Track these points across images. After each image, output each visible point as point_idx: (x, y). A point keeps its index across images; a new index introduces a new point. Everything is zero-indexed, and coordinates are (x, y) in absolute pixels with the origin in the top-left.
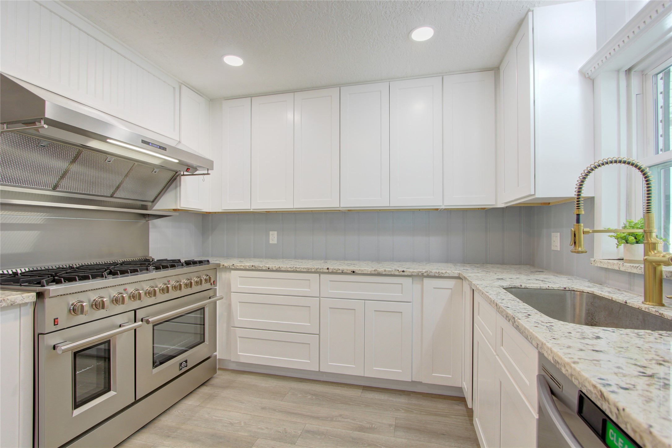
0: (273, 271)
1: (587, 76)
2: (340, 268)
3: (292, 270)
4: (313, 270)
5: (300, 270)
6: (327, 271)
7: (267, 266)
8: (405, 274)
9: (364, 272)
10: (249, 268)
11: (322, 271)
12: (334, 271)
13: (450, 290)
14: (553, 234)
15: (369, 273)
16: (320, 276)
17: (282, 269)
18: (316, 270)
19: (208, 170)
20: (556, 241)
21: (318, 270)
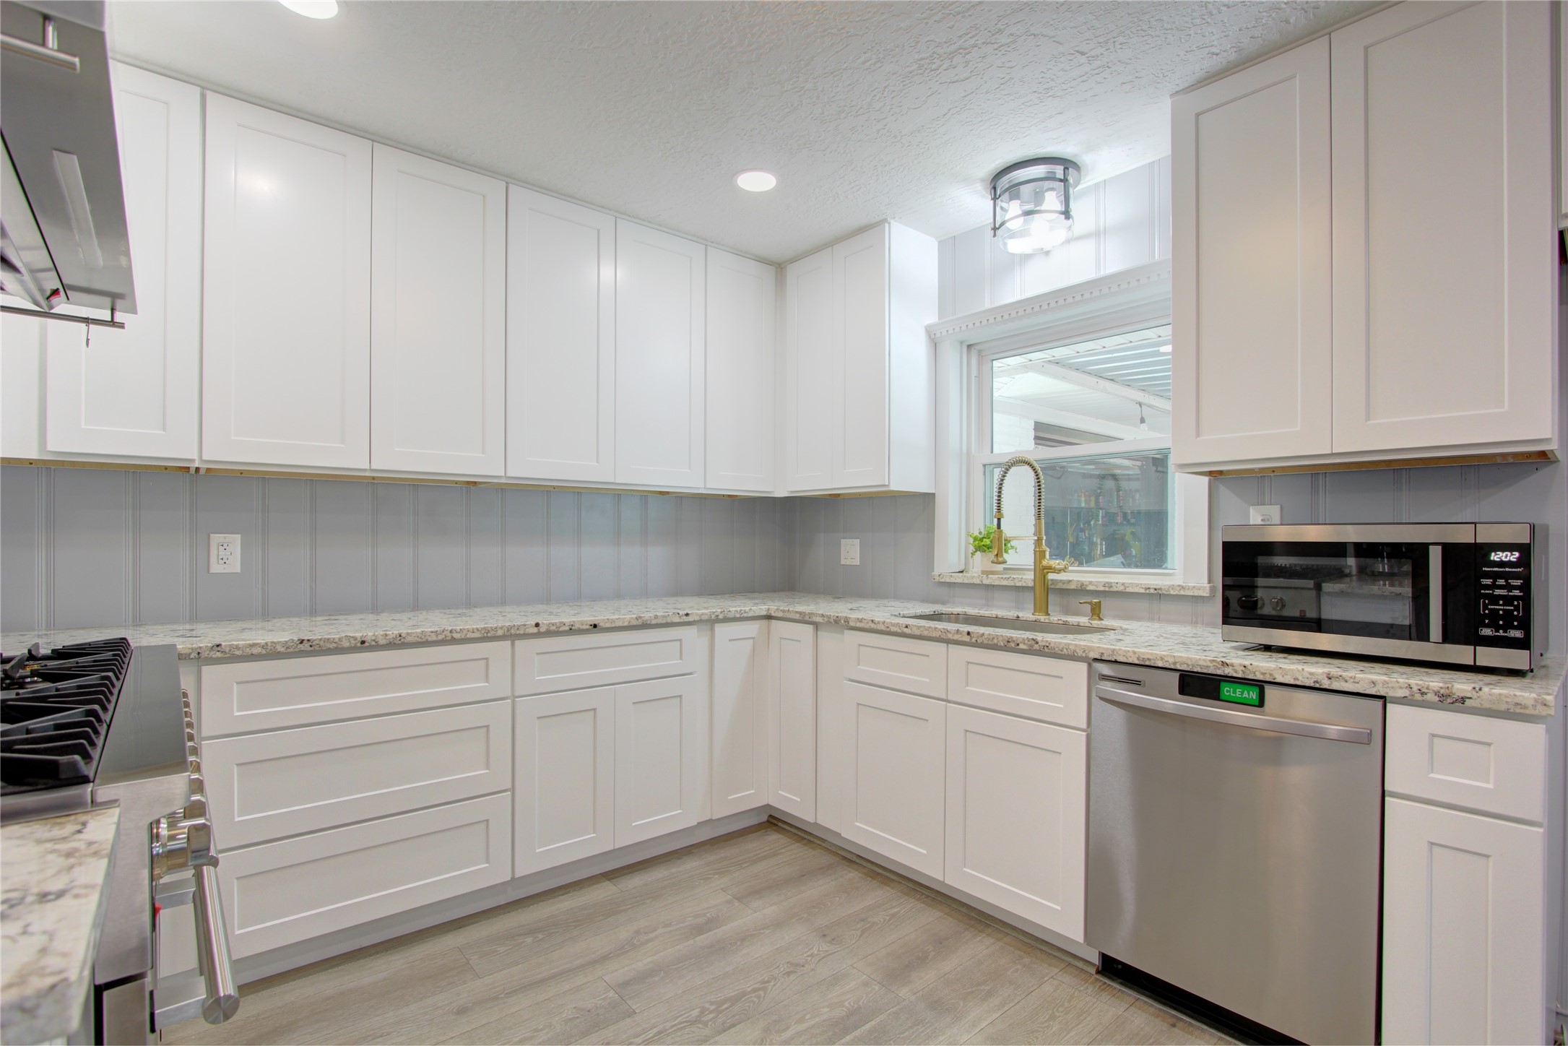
0: (376, 647)
1: (933, 337)
2: (566, 620)
3: (440, 637)
4: (500, 633)
5: (463, 637)
6: (535, 630)
8: (690, 619)
9: (618, 624)
10: (288, 648)
11: (522, 632)
12: (553, 628)
13: (752, 640)
14: (842, 541)
15: (626, 624)
16: (513, 645)
17: (409, 639)
18: (508, 630)
19: (113, 310)
20: (851, 551)
21: (513, 631)
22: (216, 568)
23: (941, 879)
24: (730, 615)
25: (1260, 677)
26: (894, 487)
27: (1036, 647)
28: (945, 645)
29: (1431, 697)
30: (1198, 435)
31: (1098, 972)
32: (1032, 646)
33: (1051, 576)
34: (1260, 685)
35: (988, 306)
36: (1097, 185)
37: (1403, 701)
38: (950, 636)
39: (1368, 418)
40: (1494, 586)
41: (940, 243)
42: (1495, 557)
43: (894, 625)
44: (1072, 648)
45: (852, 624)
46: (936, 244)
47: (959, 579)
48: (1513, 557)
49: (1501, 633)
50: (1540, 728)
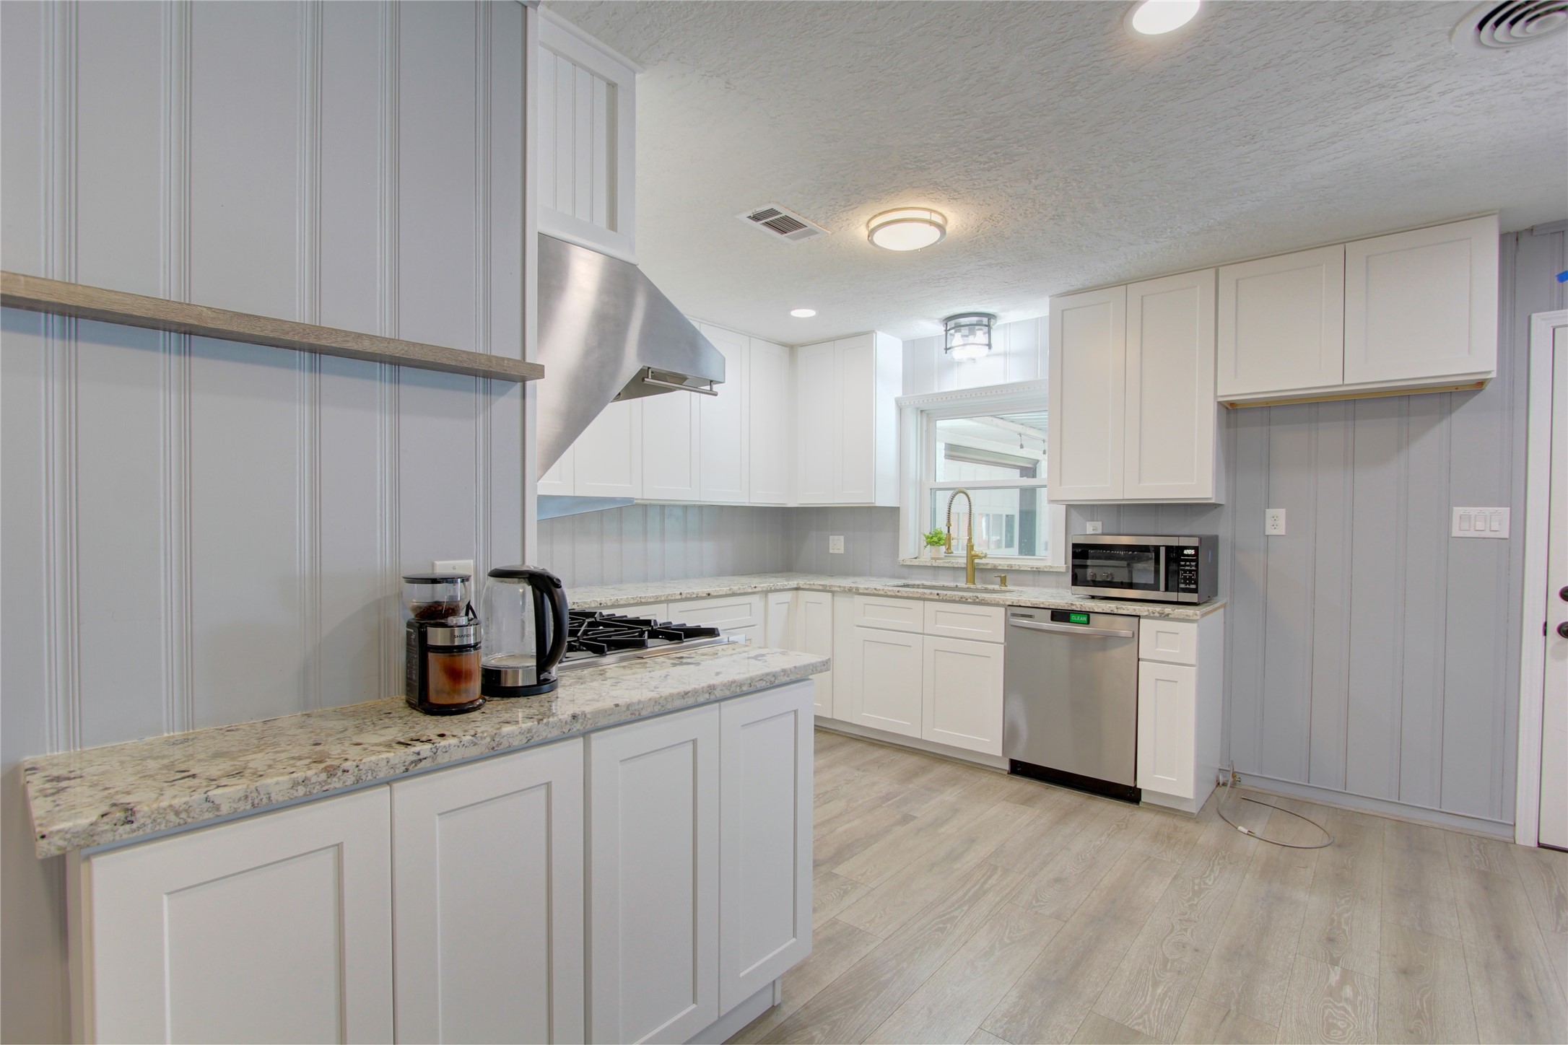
1: (899, 406)
2: (695, 591)
3: (636, 601)
4: (663, 599)
6: (680, 597)
7: (598, 600)
8: (757, 590)
9: (720, 593)
11: (673, 598)
12: (688, 596)
13: (788, 604)
14: (831, 537)
15: (724, 593)
17: (621, 602)
18: (667, 597)
20: (837, 544)
21: (669, 598)
23: (920, 737)
24: (778, 588)
25: (1088, 610)
26: (877, 505)
27: (977, 600)
28: (922, 602)
29: (1157, 615)
30: (1061, 485)
31: (1008, 774)
32: (974, 600)
33: (976, 561)
34: (1088, 614)
35: (936, 391)
36: (1006, 325)
37: (1147, 617)
38: (926, 596)
39: (1140, 483)
40: (1185, 565)
41: (904, 343)
42: (1186, 552)
43: (890, 591)
44: (997, 600)
45: (861, 591)
46: (901, 343)
47: (916, 562)
48: (1192, 552)
49: (1188, 586)
50: (1195, 625)
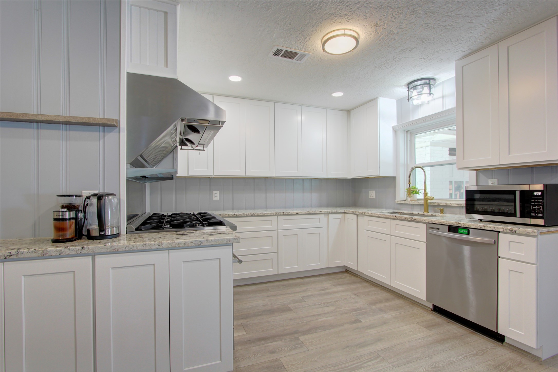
0: (249, 216)
1: (395, 129)
2: (290, 212)
3: (262, 215)
4: (275, 214)
5: (266, 215)
6: (283, 214)
7: (245, 213)
8: (322, 212)
9: (303, 213)
10: (232, 215)
11: (280, 214)
12: (287, 213)
13: (340, 219)
14: (370, 191)
15: (305, 213)
16: (278, 217)
17: (255, 215)
19: (203, 147)
20: (372, 194)
21: (278, 214)
22: (214, 199)
23: (390, 285)
24: (333, 212)
25: (467, 227)
26: (381, 175)
27: (413, 220)
28: (390, 220)
29: (508, 231)
30: (464, 159)
31: (432, 310)
32: (411, 219)
33: (429, 201)
34: (469, 229)
35: (411, 120)
36: (443, 82)
37: (503, 232)
38: (391, 217)
39: (509, 154)
40: (535, 202)
41: (397, 101)
42: (535, 194)
43: (377, 214)
44: (422, 220)
45: (366, 214)
46: (396, 101)
47: (405, 202)
48: (539, 194)
49: (537, 215)
50: (534, 239)
